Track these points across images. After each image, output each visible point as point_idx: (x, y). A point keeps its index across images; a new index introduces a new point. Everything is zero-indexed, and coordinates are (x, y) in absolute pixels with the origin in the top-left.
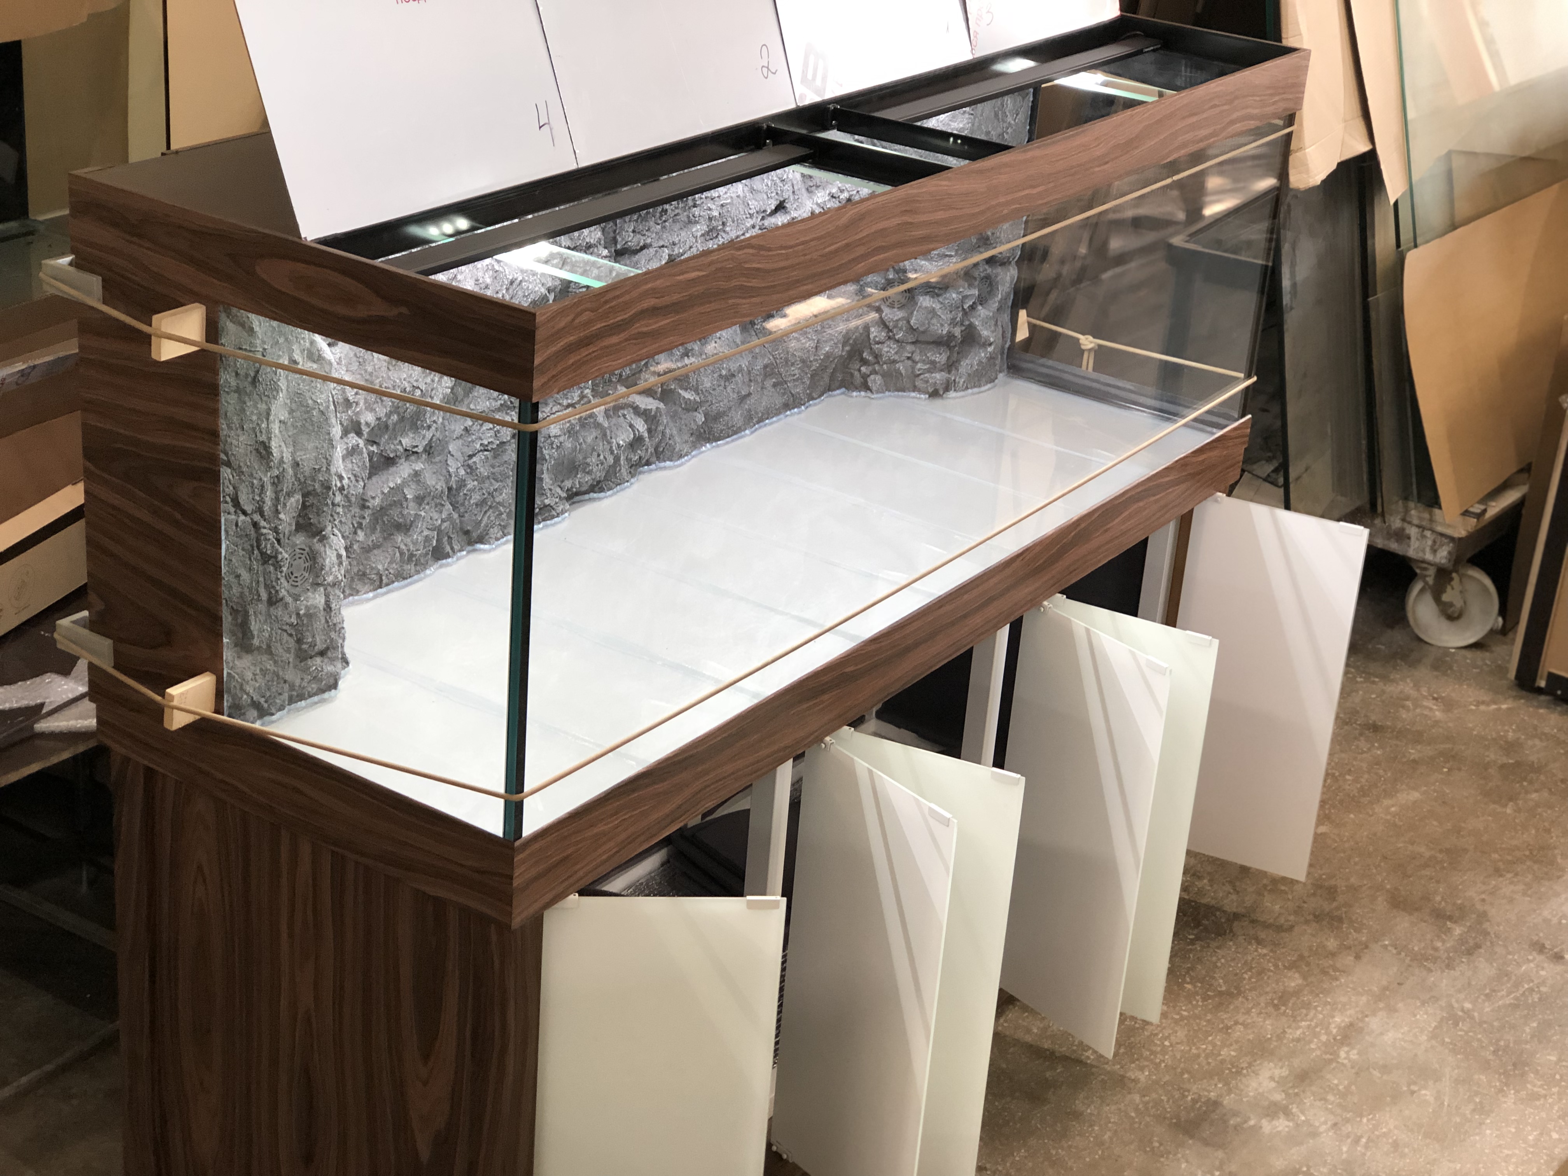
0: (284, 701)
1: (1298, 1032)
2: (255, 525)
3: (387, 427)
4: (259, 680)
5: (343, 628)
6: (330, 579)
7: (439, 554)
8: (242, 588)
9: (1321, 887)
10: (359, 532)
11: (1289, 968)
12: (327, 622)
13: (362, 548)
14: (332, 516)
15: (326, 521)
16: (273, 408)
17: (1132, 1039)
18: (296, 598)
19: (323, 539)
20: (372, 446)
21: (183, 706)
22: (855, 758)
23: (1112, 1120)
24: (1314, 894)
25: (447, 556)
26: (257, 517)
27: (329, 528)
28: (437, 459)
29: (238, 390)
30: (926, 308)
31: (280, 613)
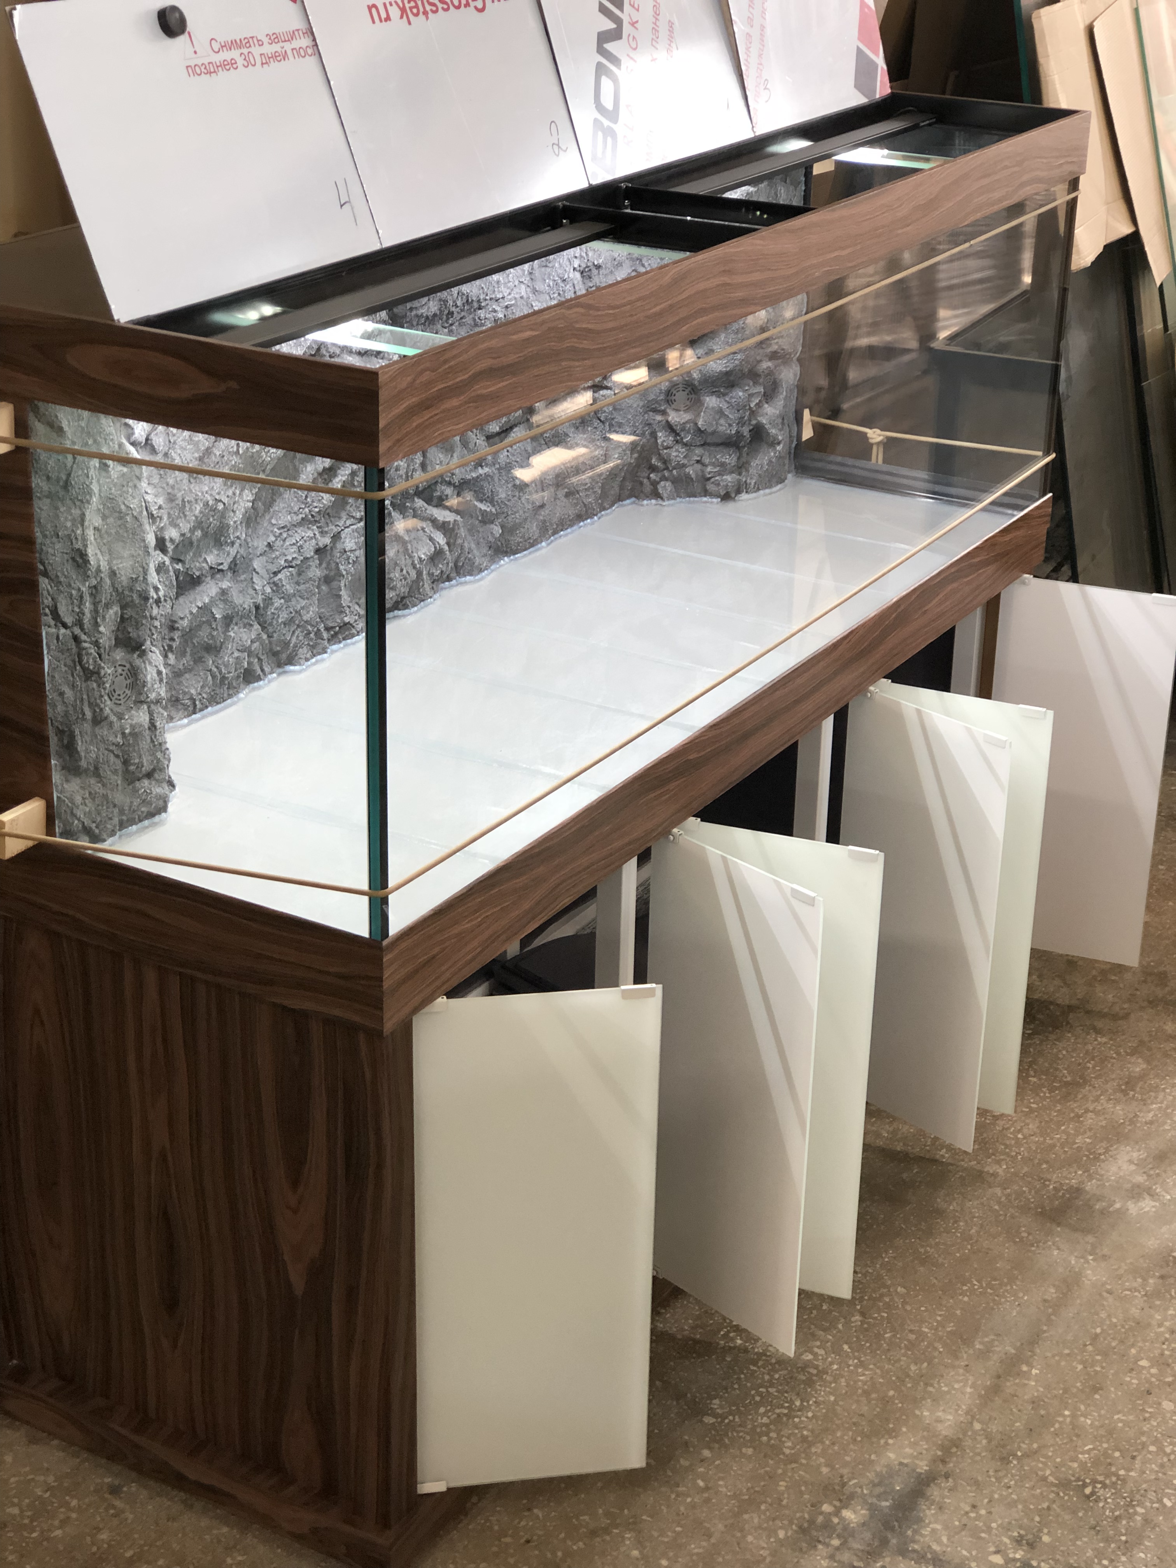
0: (115, 826)
1: (1151, 1115)
2: (76, 638)
3: (191, 543)
4: (89, 805)
5: (167, 749)
6: (153, 696)
7: (250, 677)
8: (67, 707)
9: (1151, 974)
10: (170, 655)
11: (1132, 1055)
12: (152, 741)
13: (174, 672)
14: (150, 630)
15: (144, 633)
16: (87, 513)
17: (985, 1135)
18: (120, 717)
19: (143, 654)
20: (177, 564)
21: (15, 832)
22: (707, 847)
23: (977, 1215)
24: (1145, 982)
25: (259, 679)
26: (77, 631)
27: (148, 643)
28: (243, 577)
29: (50, 495)
30: (713, 408)
31: (105, 733)
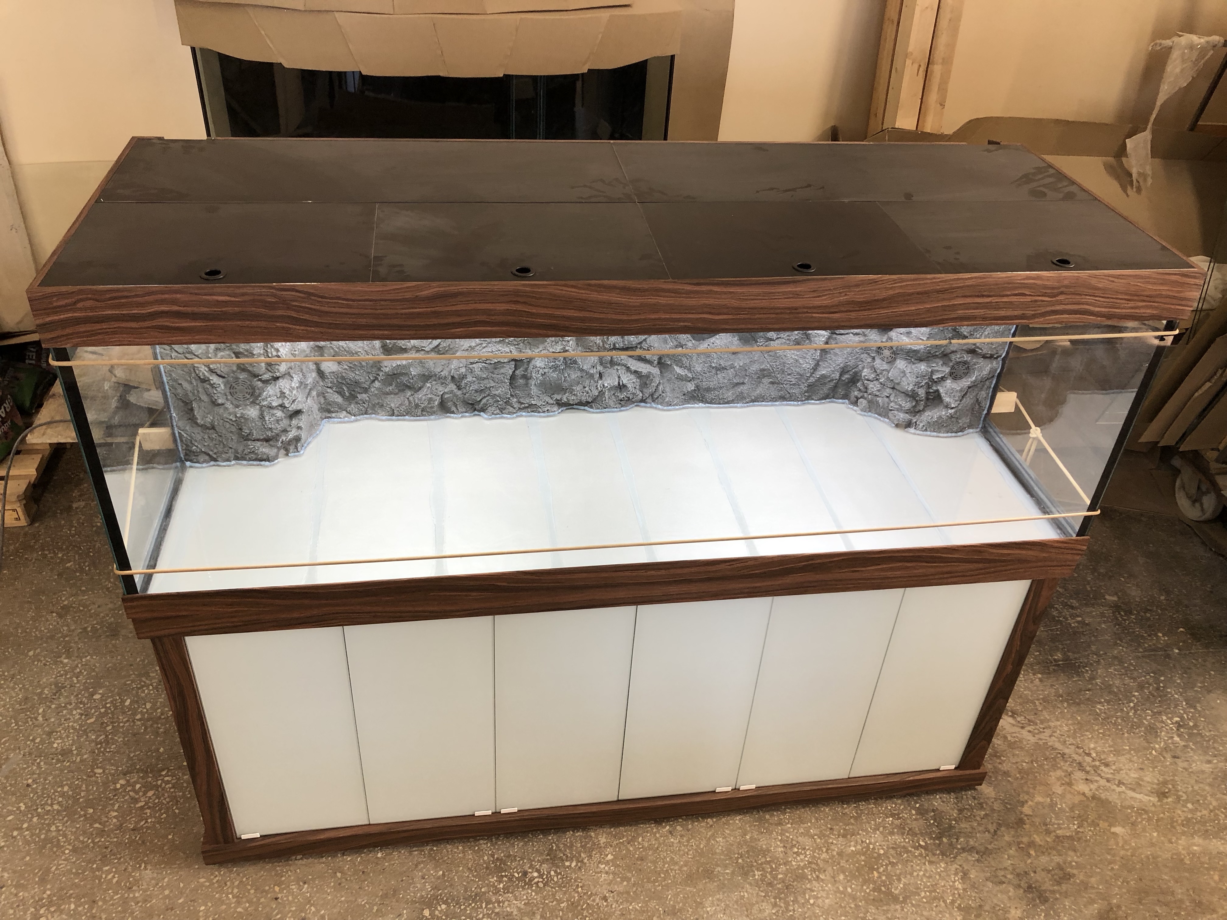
4: (207, 442)
6: (265, 403)
7: (445, 410)
15: (259, 371)
18: (237, 407)
19: (261, 380)
27: (267, 376)
30: (899, 369)
31: (220, 411)
